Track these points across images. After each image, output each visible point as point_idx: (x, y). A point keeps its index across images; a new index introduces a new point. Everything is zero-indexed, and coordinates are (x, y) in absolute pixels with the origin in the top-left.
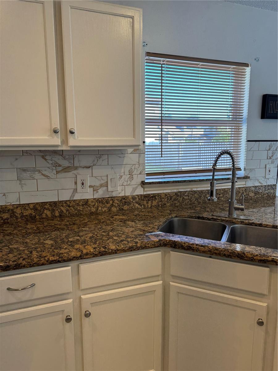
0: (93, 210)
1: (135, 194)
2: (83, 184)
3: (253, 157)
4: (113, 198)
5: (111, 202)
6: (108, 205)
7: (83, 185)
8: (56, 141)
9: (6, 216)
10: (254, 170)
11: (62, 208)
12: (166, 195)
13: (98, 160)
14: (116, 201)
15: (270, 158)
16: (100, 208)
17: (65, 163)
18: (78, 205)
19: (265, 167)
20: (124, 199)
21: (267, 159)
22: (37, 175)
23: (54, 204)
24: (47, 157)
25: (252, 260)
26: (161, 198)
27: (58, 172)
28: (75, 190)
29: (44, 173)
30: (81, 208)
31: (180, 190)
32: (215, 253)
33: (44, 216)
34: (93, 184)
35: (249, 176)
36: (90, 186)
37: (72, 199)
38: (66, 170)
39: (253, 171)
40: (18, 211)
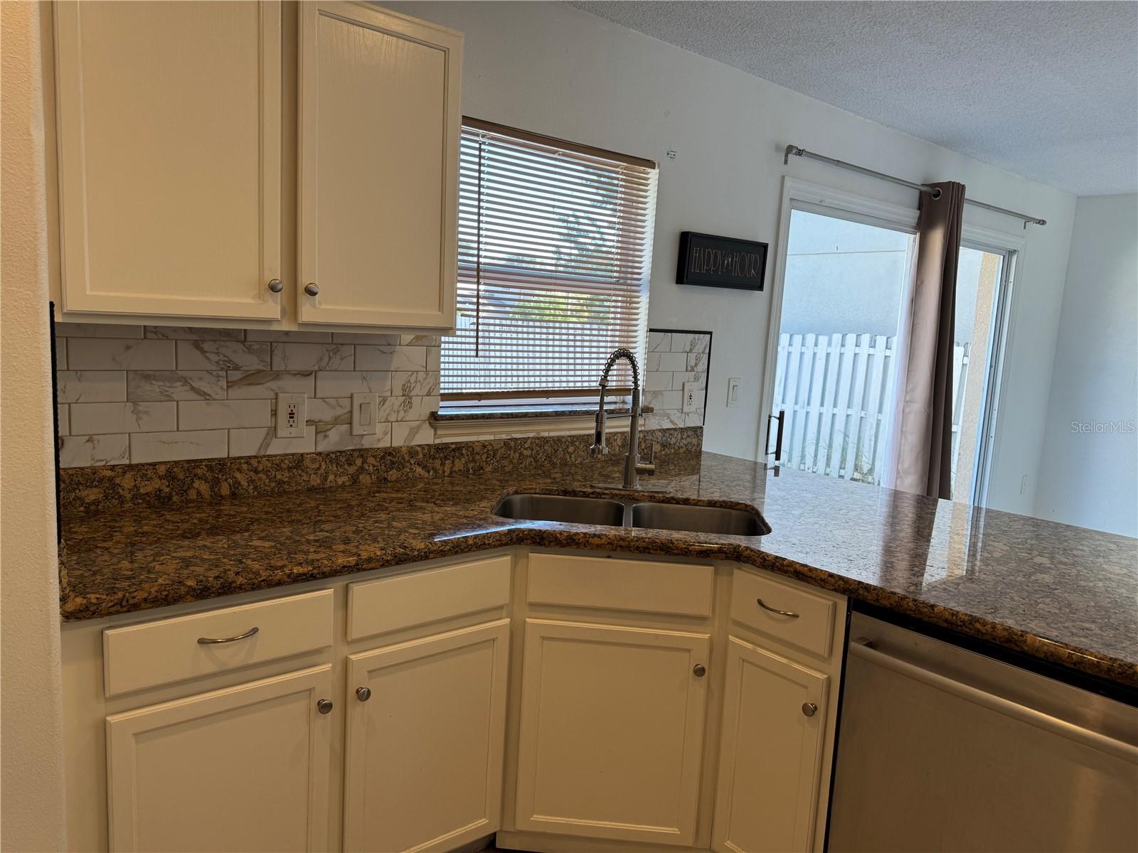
0: (315, 481)
1: (415, 442)
2: (292, 415)
3: (659, 366)
4: (363, 453)
5: (359, 462)
6: (352, 470)
7: (293, 417)
8: (271, 309)
9: (92, 495)
10: (662, 395)
11: (238, 475)
12: (484, 446)
13: (330, 358)
14: (371, 460)
15: (692, 370)
16: (331, 477)
17: (251, 363)
18: (278, 467)
19: (681, 388)
20: (390, 454)
21: (687, 371)
22: (179, 391)
23: (219, 467)
24: (206, 346)
25: (686, 552)
26: (472, 453)
27: (230, 385)
28: (273, 431)
29: (196, 384)
30: (283, 476)
31: (514, 436)
32: (620, 546)
33: (193, 495)
34: (316, 417)
35: (651, 406)
36: (309, 422)
37: (262, 453)
38: (252, 378)
39: (660, 395)
40: (127, 482)
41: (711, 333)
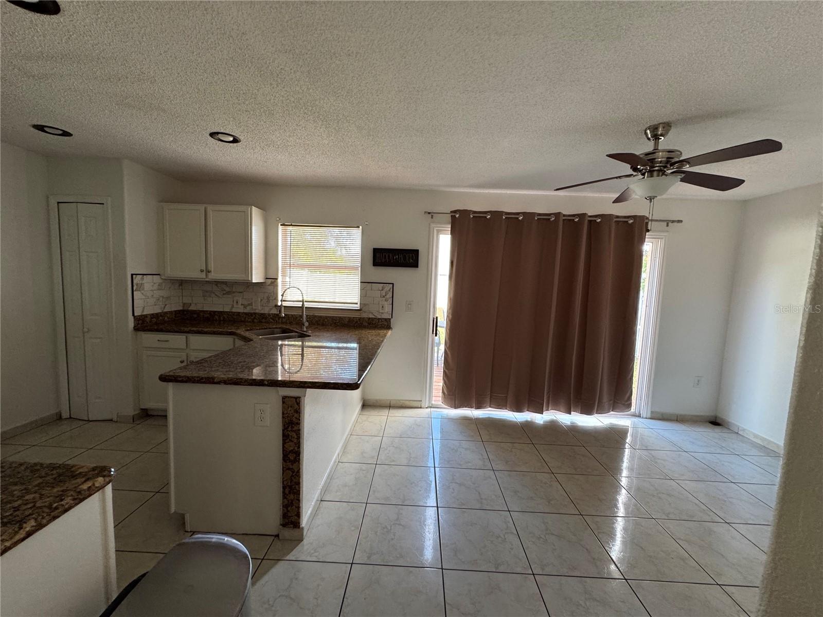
0: (243, 319)
1: (271, 312)
2: (237, 302)
3: (366, 295)
4: (255, 313)
5: (254, 316)
6: (253, 317)
8: (203, 276)
9: (195, 316)
10: (369, 305)
11: (224, 315)
12: (292, 316)
13: (247, 288)
14: (257, 316)
15: (384, 297)
16: (247, 319)
17: (227, 289)
18: (234, 315)
19: (378, 304)
20: (262, 315)
21: (381, 297)
22: (213, 295)
23: (221, 313)
24: (219, 285)
26: (289, 318)
27: (224, 294)
28: (233, 306)
29: (217, 294)
30: (235, 317)
33: (215, 319)
34: (243, 303)
36: (242, 304)
37: (230, 311)
38: (228, 293)
39: (367, 305)
40: (202, 314)
41: (393, 284)
